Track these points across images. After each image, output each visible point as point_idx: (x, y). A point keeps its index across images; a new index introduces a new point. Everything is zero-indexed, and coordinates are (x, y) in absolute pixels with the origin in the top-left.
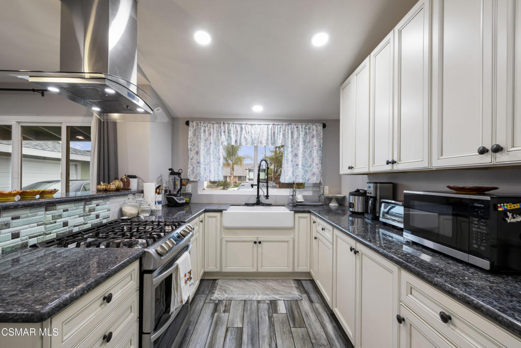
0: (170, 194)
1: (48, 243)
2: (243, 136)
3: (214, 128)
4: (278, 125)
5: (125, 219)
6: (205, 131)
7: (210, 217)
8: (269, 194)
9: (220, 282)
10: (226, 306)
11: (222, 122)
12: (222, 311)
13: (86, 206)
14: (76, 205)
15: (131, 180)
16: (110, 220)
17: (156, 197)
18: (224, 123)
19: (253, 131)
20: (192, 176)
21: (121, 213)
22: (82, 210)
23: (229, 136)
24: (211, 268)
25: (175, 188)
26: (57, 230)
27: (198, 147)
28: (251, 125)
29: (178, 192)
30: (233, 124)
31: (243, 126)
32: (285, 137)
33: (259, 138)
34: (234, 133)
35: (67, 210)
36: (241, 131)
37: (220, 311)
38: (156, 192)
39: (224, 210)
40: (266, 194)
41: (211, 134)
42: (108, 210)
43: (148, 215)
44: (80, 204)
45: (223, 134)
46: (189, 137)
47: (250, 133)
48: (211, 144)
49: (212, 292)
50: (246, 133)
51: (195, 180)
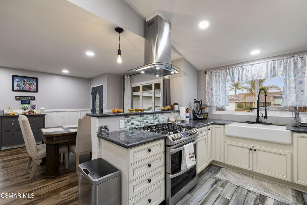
0: (194, 113)
1: (140, 128)
2: (244, 74)
3: (222, 73)
4: (278, 60)
5: (170, 123)
6: (216, 75)
7: (216, 127)
8: (267, 116)
9: (223, 169)
10: (223, 184)
11: (227, 68)
12: (219, 185)
13: (154, 116)
14: (150, 115)
15: (175, 105)
16: (164, 123)
17: (185, 114)
18: (229, 68)
19: (253, 69)
20: (208, 103)
21: (169, 120)
22: (152, 117)
23: (233, 76)
24: (217, 159)
25: (197, 110)
26: (144, 124)
27: (212, 86)
28: (251, 65)
29: (199, 112)
30: (236, 67)
31: (244, 67)
32: (286, 69)
33: (258, 73)
34: (237, 73)
35: (147, 117)
36: (243, 71)
37: (218, 185)
38: (186, 112)
39: (226, 124)
40: (264, 115)
41: (220, 76)
42: (163, 119)
43: (180, 122)
44: (151, 115)
45: (228, 75)
46: (207, 80)
47: (250, 71)
48: (220, 82)
49: (216, 173)
50: (247, 72)
51: (210, 105)
